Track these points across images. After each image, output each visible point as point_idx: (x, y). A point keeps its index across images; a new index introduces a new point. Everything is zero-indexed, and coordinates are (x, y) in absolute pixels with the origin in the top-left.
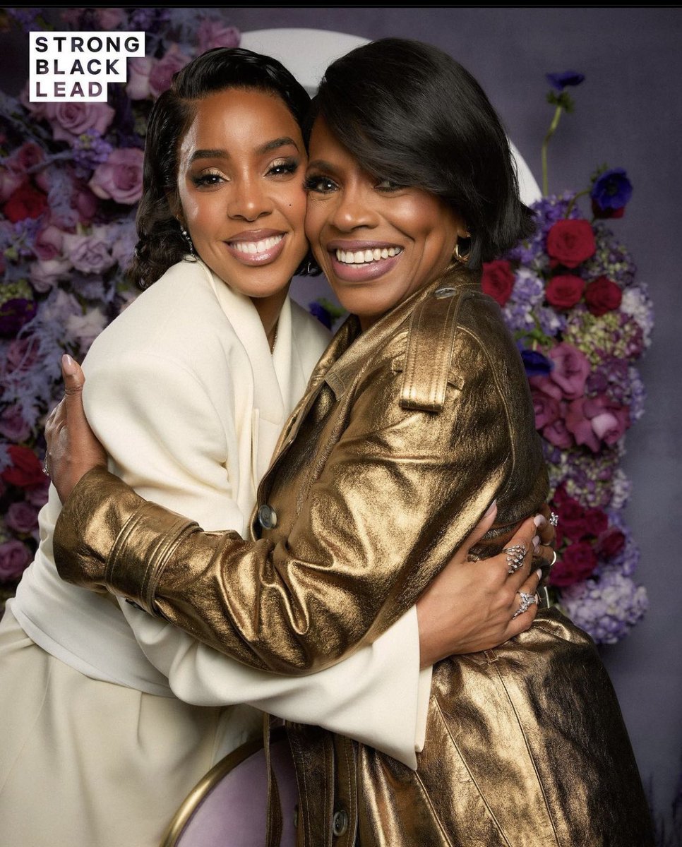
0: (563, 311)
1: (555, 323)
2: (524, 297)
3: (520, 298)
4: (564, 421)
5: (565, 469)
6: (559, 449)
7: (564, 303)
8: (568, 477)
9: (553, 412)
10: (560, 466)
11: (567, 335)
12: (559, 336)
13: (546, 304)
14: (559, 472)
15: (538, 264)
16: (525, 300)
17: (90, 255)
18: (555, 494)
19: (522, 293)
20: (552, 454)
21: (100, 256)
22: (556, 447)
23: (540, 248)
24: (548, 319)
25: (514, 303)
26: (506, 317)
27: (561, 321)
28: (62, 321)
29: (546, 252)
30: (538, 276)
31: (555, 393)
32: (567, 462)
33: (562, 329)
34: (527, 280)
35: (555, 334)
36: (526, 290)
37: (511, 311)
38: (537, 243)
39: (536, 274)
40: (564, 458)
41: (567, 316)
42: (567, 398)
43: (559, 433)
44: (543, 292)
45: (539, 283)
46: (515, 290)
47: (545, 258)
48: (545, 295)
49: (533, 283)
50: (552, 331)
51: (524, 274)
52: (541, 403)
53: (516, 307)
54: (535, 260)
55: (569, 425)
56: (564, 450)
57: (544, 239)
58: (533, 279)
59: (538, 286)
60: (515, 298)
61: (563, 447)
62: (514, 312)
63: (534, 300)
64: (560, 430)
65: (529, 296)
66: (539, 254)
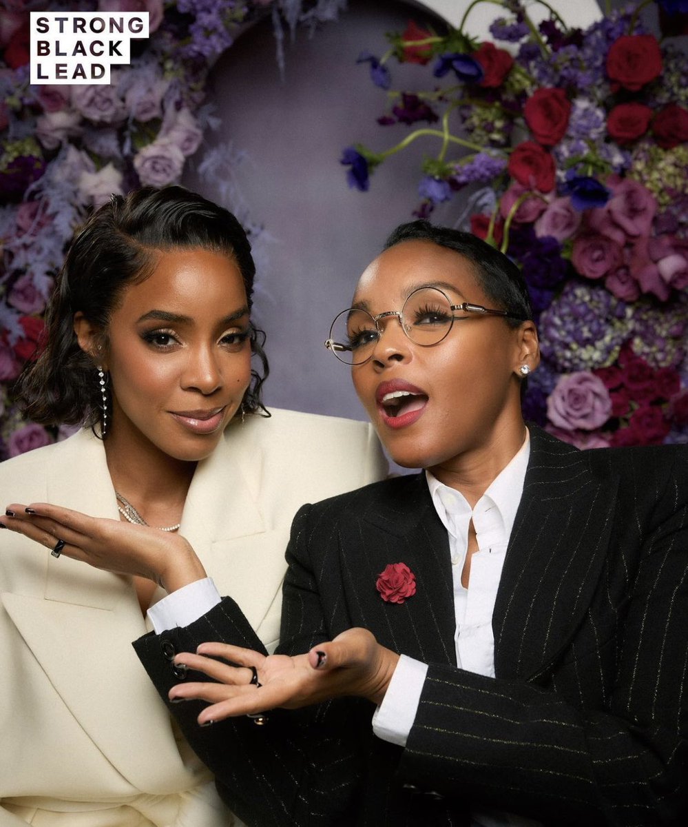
0: (626, 146)
1: (618, 159)
2: (582, 130)
3: (578, 132)
4: (627, 268)
5: (631, 325)
6: (624, 302)
7: (627, 135)
8: (634, 333)
9: (615, 259)
10: (625, 321)
11: (632, 173)
12: (623, 172)
13: (608, 139)
14: (624, 327)
15: (599, 94)
16: (584, 134)
17: (98, 99)
18: (620, 352)
19: (580, 126)
20: (616, 308)
21: (109, 100)
22: (621, 300)
23: (600, 74)
24: (609, 155)
25: (571, 138)
26: (562, 154)
27: (624, 156)
28: (73, 180)
29: (607, 79)
30: (598, 106)
31: (618, 236)
32: (633, 317)
33: (625, 166)
34: (586, 110)
35: (618, 171)
36: (584, 122)
37: (568, 146)
38: (597, 69)
39: (595, 103)
40: (629, 312)
41: (631, 151)
42: (631, 240)
43: (623, 283)
44: (604, 125)
45: (600, 114)
46: (572, 123)
47: (607, 87)
48: (607, 129)
49: (593, 114)
50: (615, 168)
51: (582, 104)
52: (601, 248)
53: (573, 143)
54: (595, 89)
55: (633, 271)
56: (630, 304)
57: (604, 64)
58: (592, 109)
59: (598, 118)
60: (572, 133)
61: (629, 299)
62: (571, 148)
63: (594, 134)
64: (624, 279)
65: (588, 128)
66: (600, 81)
